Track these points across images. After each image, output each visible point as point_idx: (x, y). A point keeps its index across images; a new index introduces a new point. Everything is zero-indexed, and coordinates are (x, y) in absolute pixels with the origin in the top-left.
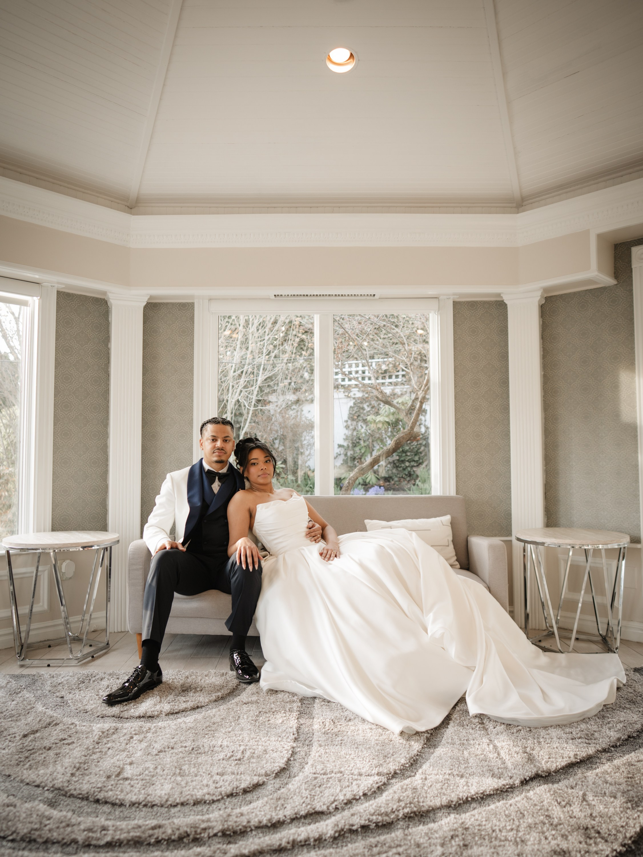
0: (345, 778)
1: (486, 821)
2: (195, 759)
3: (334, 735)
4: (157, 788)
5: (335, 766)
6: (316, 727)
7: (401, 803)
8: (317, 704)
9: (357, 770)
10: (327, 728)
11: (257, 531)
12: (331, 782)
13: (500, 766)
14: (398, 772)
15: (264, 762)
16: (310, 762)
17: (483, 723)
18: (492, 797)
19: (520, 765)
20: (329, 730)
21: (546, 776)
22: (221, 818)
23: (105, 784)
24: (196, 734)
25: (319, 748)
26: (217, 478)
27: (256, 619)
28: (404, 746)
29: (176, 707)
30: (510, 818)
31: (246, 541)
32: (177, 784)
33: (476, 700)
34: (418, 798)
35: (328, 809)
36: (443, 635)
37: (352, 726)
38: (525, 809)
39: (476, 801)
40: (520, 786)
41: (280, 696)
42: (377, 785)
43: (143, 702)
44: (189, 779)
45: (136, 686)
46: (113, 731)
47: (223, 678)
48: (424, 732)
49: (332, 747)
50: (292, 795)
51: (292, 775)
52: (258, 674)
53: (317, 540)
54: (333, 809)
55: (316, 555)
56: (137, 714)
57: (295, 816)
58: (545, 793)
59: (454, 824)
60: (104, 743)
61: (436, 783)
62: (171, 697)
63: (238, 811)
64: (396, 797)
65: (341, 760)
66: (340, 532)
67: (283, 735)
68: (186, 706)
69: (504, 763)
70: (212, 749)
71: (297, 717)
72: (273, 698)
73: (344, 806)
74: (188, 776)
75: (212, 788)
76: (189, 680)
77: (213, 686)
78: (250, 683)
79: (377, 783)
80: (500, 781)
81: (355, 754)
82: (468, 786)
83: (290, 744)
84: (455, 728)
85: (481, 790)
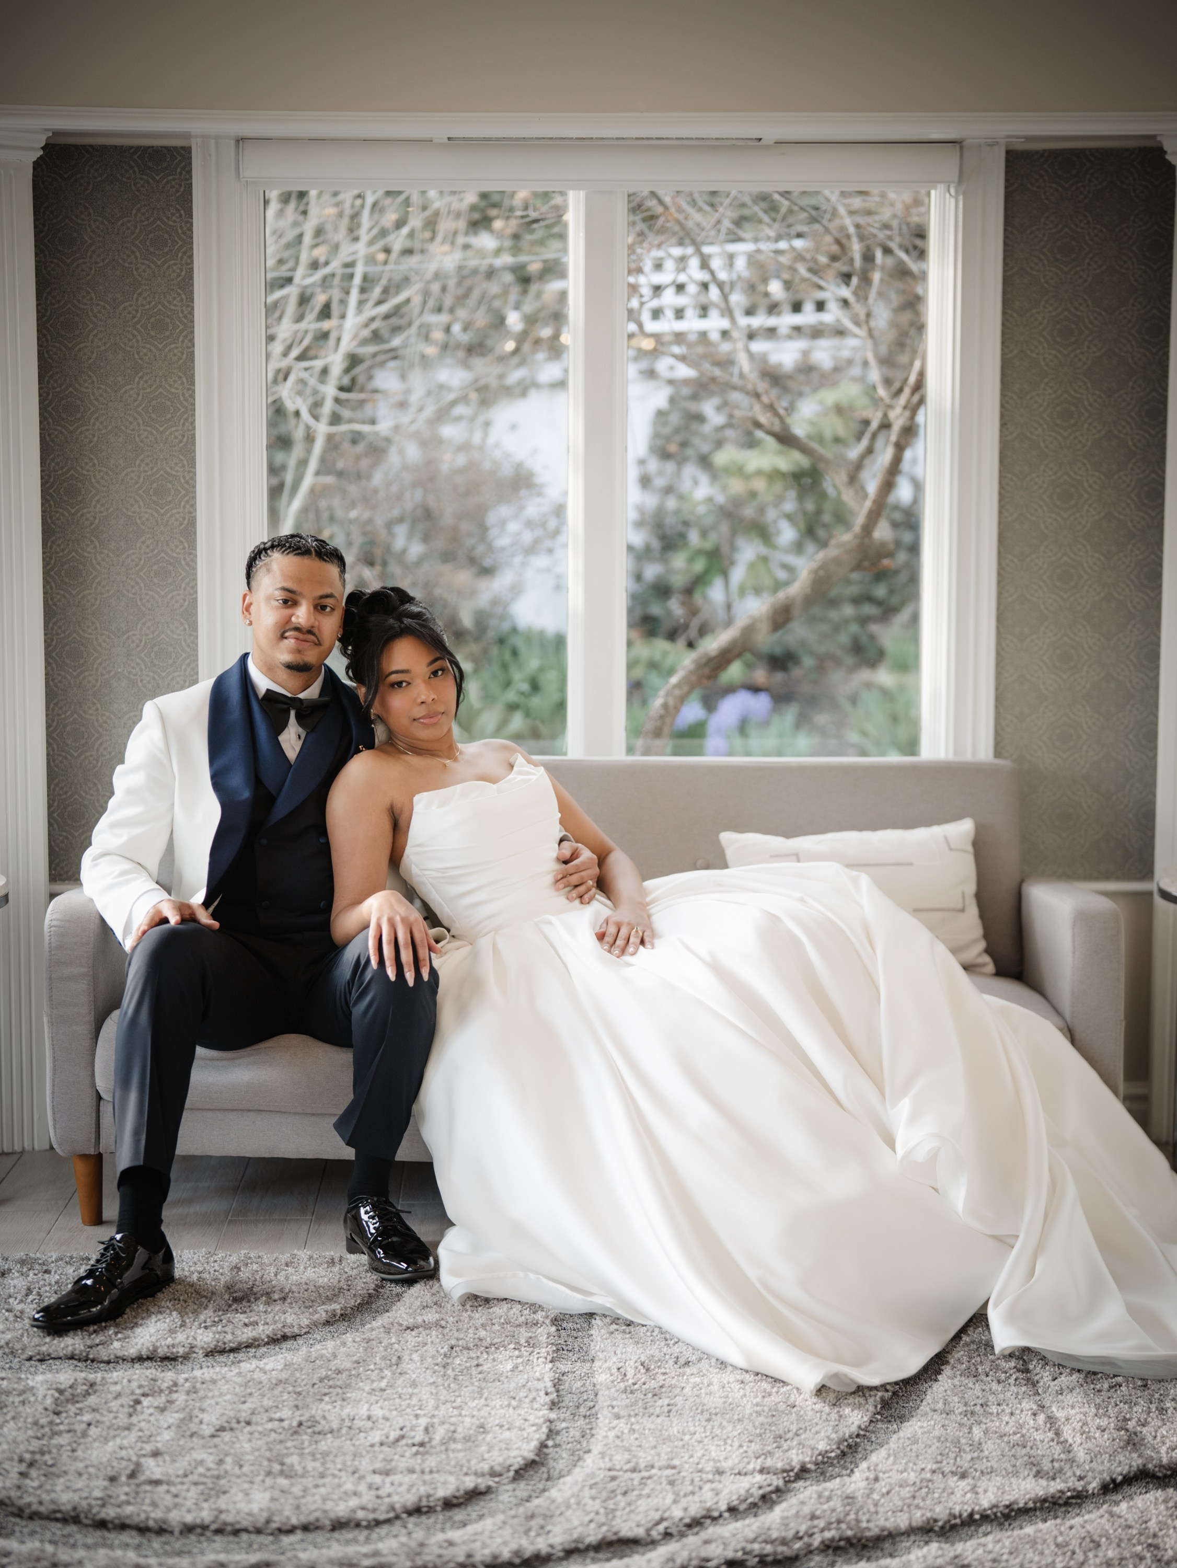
0: (684, 1477)
1: (1011, 1553)
2: (310, 1445)
3: (650, 1395)
4: (236, 1499)
5: (659, 1455)
6: (601, 1378)
7: (816, 1522)
8: (598, 1329)
9: (711, 1464)
10: (631, 1381)
11: (415, 870)
12: (651, 1486)
13: (1056, 1456)
14: (811, 1466)
15: (484, 1448)
16: (596, 1449)
17: (1027, 1371)
18: (1031, 1514)
19: (1106, 1453)
20: (634, 1384)
21: (1165, 1476)
22: (406, 1549)
23: (110, 1493)
24: (299, 1394)
25: (615, 1422)
26: (293, 713)
27: (422, 1114)
28: (824, 1417)
29: (229, 1337)
30: (1066, 1549)
31: (393, 900)
32: (283, 1491)
33: (1012, 1317)
34: (857, 1513)
35: (649, 1535)
36: (934, 1156)
37: (691, 1379)
38: (1104, 1533)
39: (992, 1521)
40: (1099, 1495)
41: (499, 1311)
42: (761, 1492)
43: (136, 1325)
44: (308, 1482)
45: (115, 1286)
46: (85, 1387)
47: (336, 1269)
48: (876, 1388)
49: (645, 1418)
50: (563, 1509)
51: (555, 1474)
52: (431, 1260)
53: (586, 897)
54: (659, 1534)
55: (589, 940)
56: (132, 1352)
57: (573, 1545)
58: (1156, 1504)
59: (936, 1558)
60: (72, 1414)
61: (901, 1486)
62: (207, 1315)
63: (440, 1537)
64: (807, 1510)
65: (671, 1444)
66: (648, 871)
67: (522, 1394)
68: (254, 1334)
69: (1069, 1452)
70: (347, 1423)
71: (549, 1358)
72: (480, 1316)
73: (684, 1529)
74: (303, 1476)
75: (368, 1498)
76: (244, 1274)
77: (312, 1288)
78: (410, 1282)
79: (760, 1488)
80: (1052, 1483)
81: (705, 1432)
82: (977, 1493)
83: (541, 1413)
84: (956, 1381)
85: (1007, 1499)
